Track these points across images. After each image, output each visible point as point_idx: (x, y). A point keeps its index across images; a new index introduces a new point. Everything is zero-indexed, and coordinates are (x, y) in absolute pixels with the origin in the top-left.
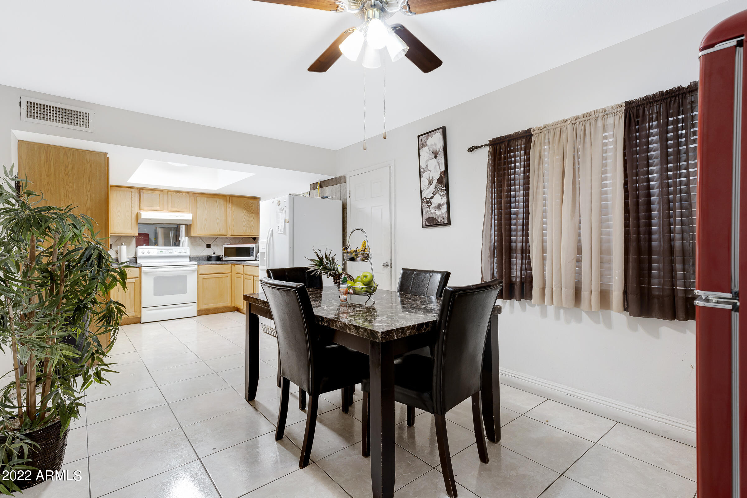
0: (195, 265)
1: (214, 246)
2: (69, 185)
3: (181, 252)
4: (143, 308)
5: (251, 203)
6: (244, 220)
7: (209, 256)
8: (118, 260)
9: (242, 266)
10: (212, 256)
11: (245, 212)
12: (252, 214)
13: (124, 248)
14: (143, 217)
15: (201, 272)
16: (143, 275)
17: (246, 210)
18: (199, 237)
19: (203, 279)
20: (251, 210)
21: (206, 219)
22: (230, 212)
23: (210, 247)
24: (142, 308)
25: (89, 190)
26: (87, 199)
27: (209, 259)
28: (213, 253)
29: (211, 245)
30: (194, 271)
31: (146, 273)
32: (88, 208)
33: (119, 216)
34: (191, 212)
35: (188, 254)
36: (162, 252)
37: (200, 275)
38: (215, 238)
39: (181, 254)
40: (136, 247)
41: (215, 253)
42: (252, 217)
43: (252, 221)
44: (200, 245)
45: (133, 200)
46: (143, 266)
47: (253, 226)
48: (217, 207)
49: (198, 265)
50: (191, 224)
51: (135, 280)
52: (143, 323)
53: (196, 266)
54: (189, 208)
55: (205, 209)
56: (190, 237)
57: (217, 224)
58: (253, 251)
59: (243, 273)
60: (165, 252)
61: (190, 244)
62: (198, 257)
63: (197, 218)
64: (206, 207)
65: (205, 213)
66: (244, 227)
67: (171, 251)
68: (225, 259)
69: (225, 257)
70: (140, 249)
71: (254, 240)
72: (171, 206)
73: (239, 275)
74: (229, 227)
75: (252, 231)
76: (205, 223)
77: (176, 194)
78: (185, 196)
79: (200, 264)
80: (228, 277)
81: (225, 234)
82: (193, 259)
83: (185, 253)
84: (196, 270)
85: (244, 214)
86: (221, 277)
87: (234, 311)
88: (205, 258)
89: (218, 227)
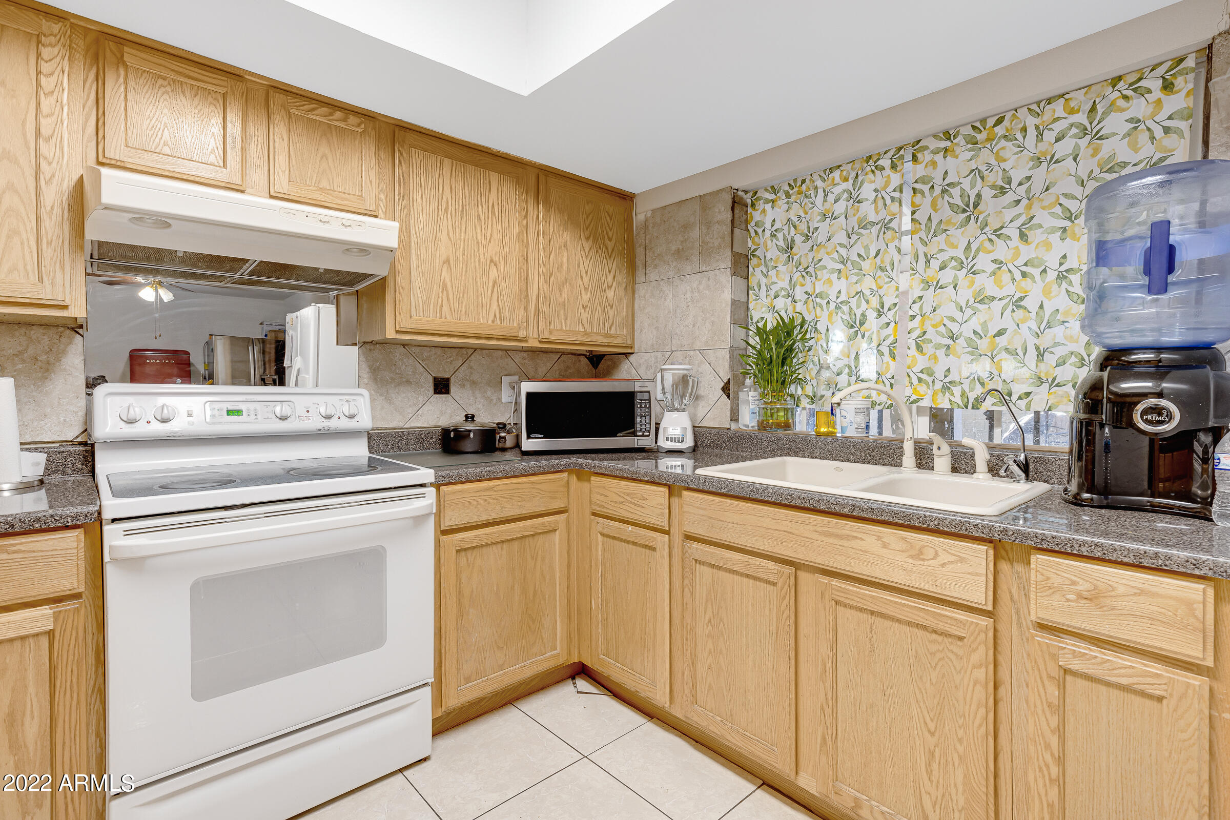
0: (421, 485)
1: (463, 386)
3: (329, 412)
5: (608, 213)
6: (586, 279)
7: (455, 430)
9: (664, 490)
10: (470, 431)
11: (587, 245)
12: (610, 257)
15: (447, 523)
16: (113, 577)
18: (409, 343)
19: (458, 551)
20: (607, 240)
21: (447, 261)
22: (541, 239)
23: (447, 392)
28: (467, 416)
29: (452, 381)
30: (419, 520)
31: (136, 562)
34: (382, 214)
35: (365, 421)
36: (238, 412)
37: (447, 533)
38: (469, 350)
39: (334, 424)
40: (90, 386)
41: (473, 416)
42: (610, 272)
43: (610, 287)
44: (408, 382)
46: (107, 515)
47: (611, 307)
48: (493, 213)
49: (437, 486)
50: (384, 279)
53: (431, 491)
54: (377, 197)
55: (446, 211)
56: (368, 346)
57: (493, 287)
58: (647, 410)
59: (667, 529)
60: (252, 413)
61: (366, 376)
62: (403, 432)
63: (413, 251)
64: (450, 204)
65: (445, 233)
66: (584, 308)
67: (287, 411)
68: (528, 444)
69: (529, 437)
70: (109, 399)
71: (593, 366)
72: (287, 172)
73: (630, 528)
74: (534, 303)
75: (610, 329)
76: (444, 281)
77: (313, 110)
78: (361, 130)
79: (447, 481)
80: (555, 530)
81: (522, 334)
82: (392, 448)
83: (343, 417)
84: (427, 512)
85: (587, 257)
86: (533, 535)
87: (573, 678)
88: (432, 438)
89: (496, 303)
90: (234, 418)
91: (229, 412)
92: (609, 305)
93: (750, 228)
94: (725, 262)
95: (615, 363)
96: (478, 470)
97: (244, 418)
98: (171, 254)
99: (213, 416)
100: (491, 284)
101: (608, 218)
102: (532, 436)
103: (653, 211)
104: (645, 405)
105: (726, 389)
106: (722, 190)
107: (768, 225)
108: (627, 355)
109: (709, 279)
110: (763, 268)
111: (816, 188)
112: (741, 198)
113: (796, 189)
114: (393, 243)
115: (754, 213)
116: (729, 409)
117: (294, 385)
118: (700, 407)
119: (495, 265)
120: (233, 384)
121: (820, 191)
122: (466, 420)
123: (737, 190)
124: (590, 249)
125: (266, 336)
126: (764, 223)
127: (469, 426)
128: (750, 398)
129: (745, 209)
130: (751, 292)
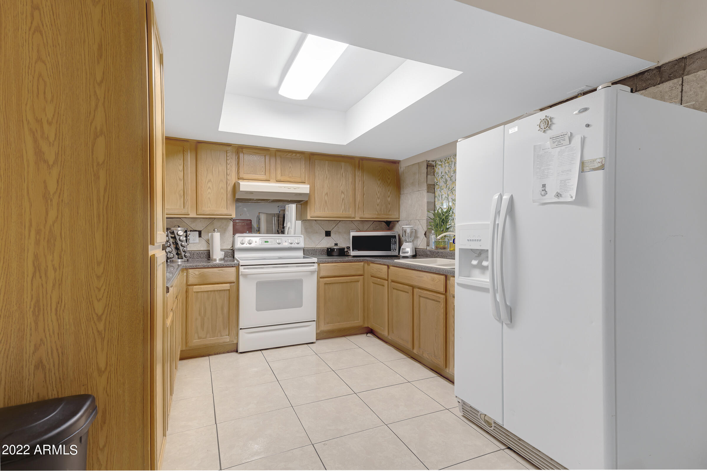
0: (314, 263)
1: (335, 234)
2: (44, 62)
3: (292, 242)
4: (241, 329)
5: (388, 170)
6: (379, 195)
7: (330, 248)
8: (209, 253)
9: (387, 267)
10: (335, 249)
11: (379, 182)
12: (389, 185)
13: (217, 236)
14: (242, 189)
15: (323, 274)
16: (241, 279)
17: (381, 180)
18: (316, 220)
19: (325, 284)
20: (388, 180)
21: (327, 194)
22: (360, 183)
23: (330, 236)
24: (239, 329)
25: (102, 82)
26: (97, 106)
27: (330, 252)
28: (335, 244)
29: (332, 232)
30: (312, 272)
31: (245, 276)
32: (98, 128)
33: (209, 188)
34: (307, 182)
35: (302, 245)
36: (267, 242)
37: (321, 278)
38: (337, 222)
39: (293, 246)
40: (234, 234)
41: (337, 244)
42: (389, 191)
43: (389, 197)
44: (317, 233)
45: (229, 164)
46: (240, 264)
47: (389, 204)
48: (343, 176)
49: (319, 263)
50: (307, 201)
51: (230, 286)
52: (241, 353)
53: (316, 265)
54: (305, 177)
55: (327, 178)
56: (304, 221)
57: (343, 201)
58: (395, 242)
59: (387, 279)
60: (271, 242)
61: (303, 230)
62: (314, 249)
63: (316, 192)
64: (328, 175)
65: (326, 185)
66: (378, 205)
67: (280, 241)
68: (353, 253)
69: (353, 251)
70: (238, 238)
71: (387, 225)
72: (280, 174)
73: (379, 280)
74: (358, 205)
75: (389, 212)
76: (326, 200)
77: (287, 155)
78: (300, 158)
79: (322, 262)
80: (359, 281)
81: (353, 216)
82: (311, 254)
83: (295, 244)
84: (315, 270)
85: (379, 187)
86: (350, 282)
87: (367, 334)
88: (324, 251)
89: (343, 206)
90: (266, 243)
91: (265, 242)
92: (388, 203)
93: (435, 174)
94: (425, 187)
95: (394, 225)
96: (331, 260)
97: (269, 243)
98: (253, 199)
99: (261, 243)
100: (342, 200)
101: (388, 172)
102: (354, 250)
103: (406, 167)
104: (394, 240)
105: (425, 234)
106: (424, 161)
107: (440, 174)
108: (398, 221)
109: (421, 194)
110: (440, 189)
111: (452, 161)
112: (431, 164)
113: (447, 161)
114: (307, 191)
115: (436, 169)
116: (426, 242)
117: (287, 234)
118: (418, 241)
119: (343, 193)
120: (267, 233)
121: (453, 162)
122: (335, 245)
123: (429, 161)
124: (380, 184)
125: (280, 212)
126: (439, 173)
127: (335, 247)
128: (433, 238)
129: (433, 167)
130: (436, 198)
